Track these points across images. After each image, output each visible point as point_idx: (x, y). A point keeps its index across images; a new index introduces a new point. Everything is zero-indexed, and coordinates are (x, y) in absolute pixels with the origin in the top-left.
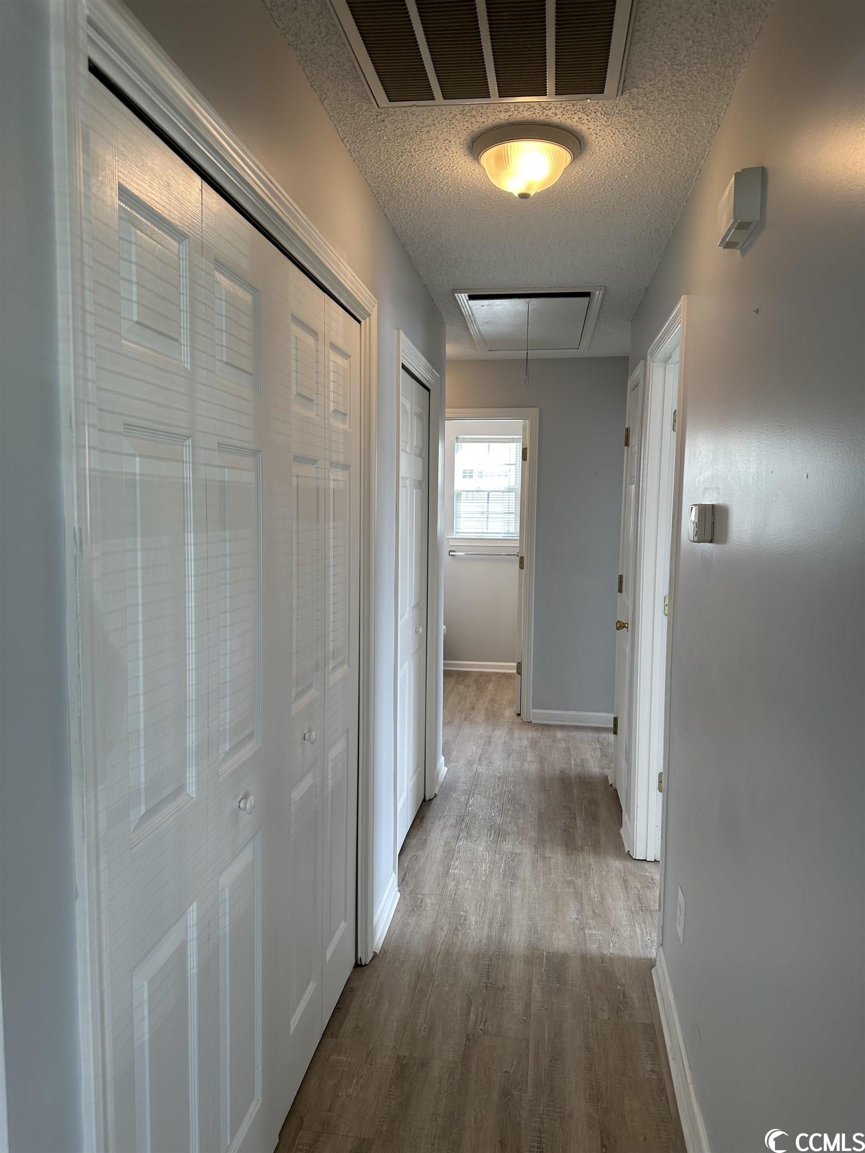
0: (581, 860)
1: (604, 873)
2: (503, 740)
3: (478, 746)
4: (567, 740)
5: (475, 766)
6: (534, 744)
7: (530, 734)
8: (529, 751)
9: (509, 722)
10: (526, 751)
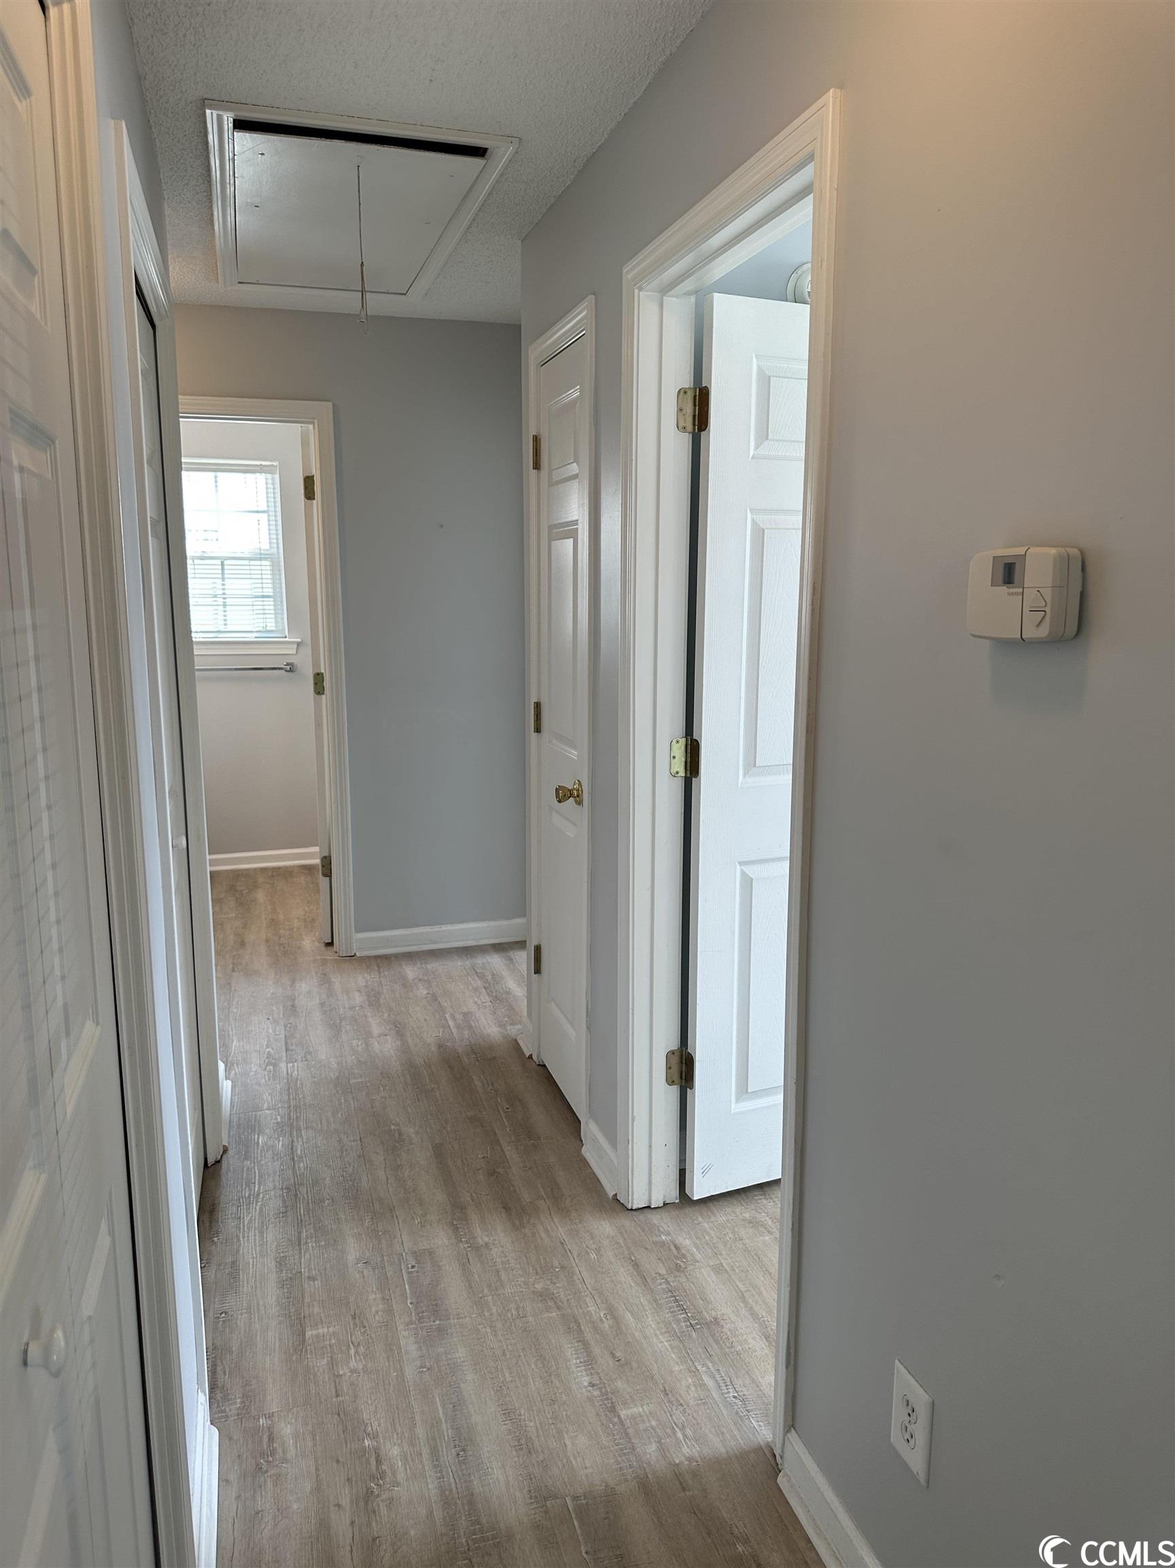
0: (543, 1235)
1: (593, 1256)
2: (316, 1001)
3: (275, 1022)
4: (425, 981)
5: (283, 1065)
6: (374, 999)
7: (362, 979)
8: (369, 1014)
9: (315, 961)
10: (366, 1016)
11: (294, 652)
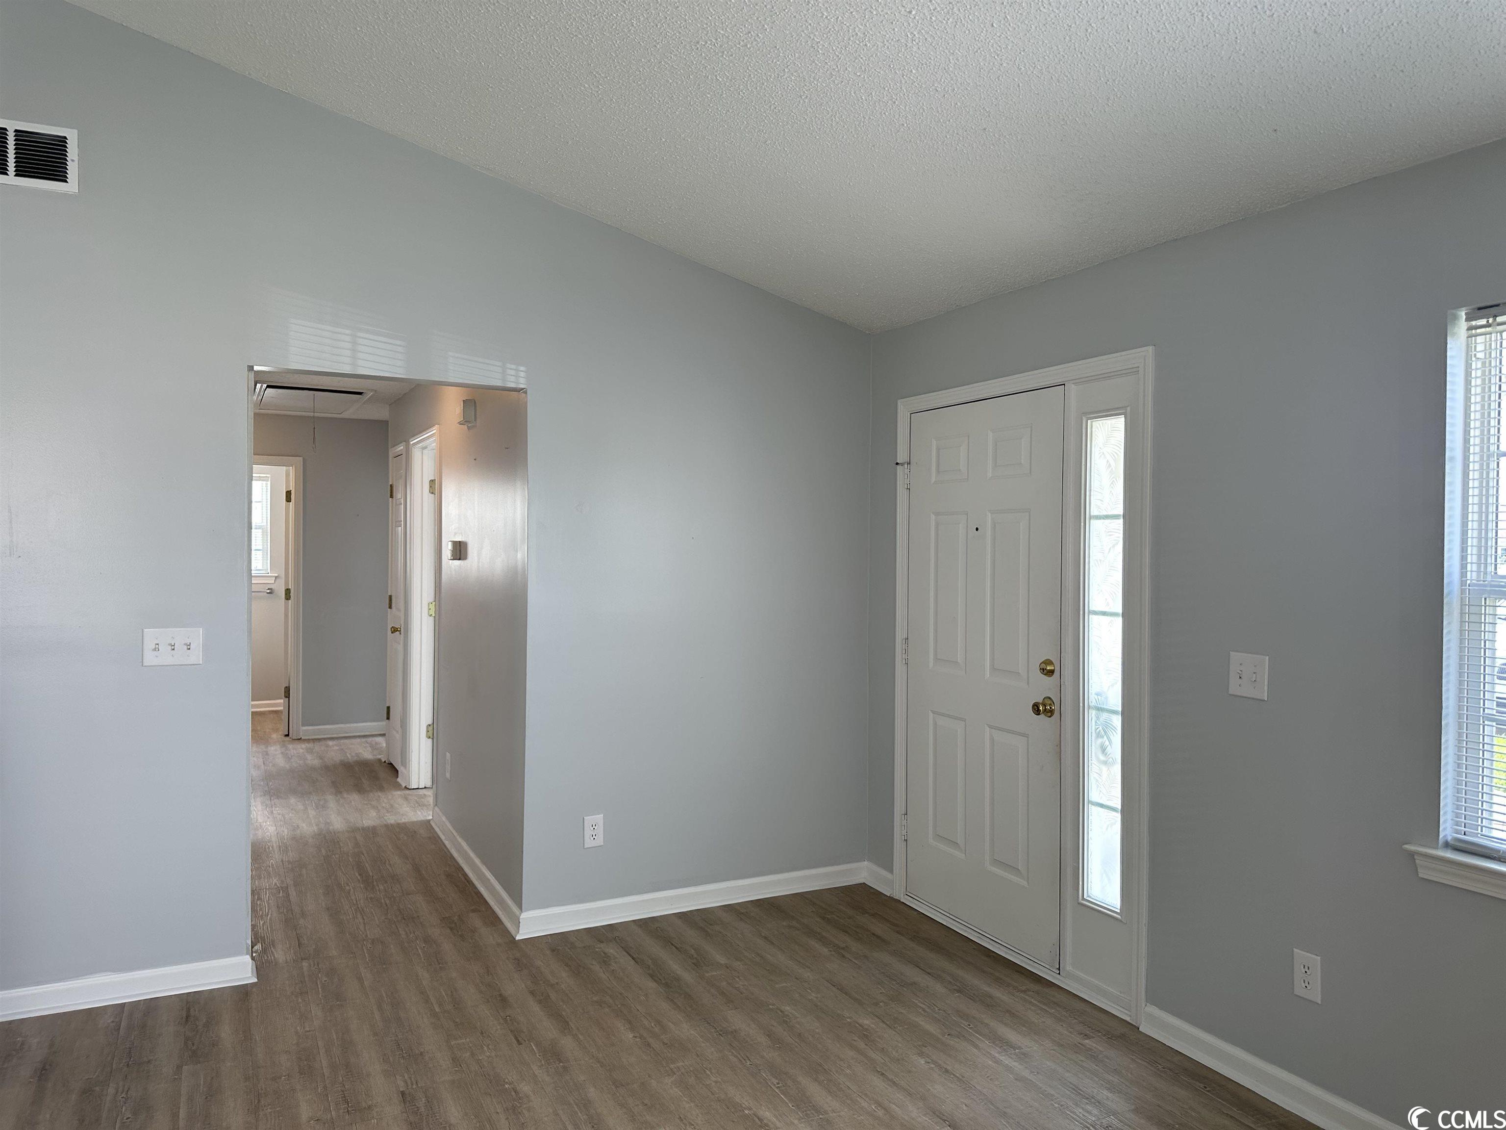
0: (372, 795)
2: (279, 752)
4: (339, 745)
5: (262, 767)
6: (310, 750)
7: (304, 746)
8: (307, 755)
9: (279, 745)
11: (273, 582)
